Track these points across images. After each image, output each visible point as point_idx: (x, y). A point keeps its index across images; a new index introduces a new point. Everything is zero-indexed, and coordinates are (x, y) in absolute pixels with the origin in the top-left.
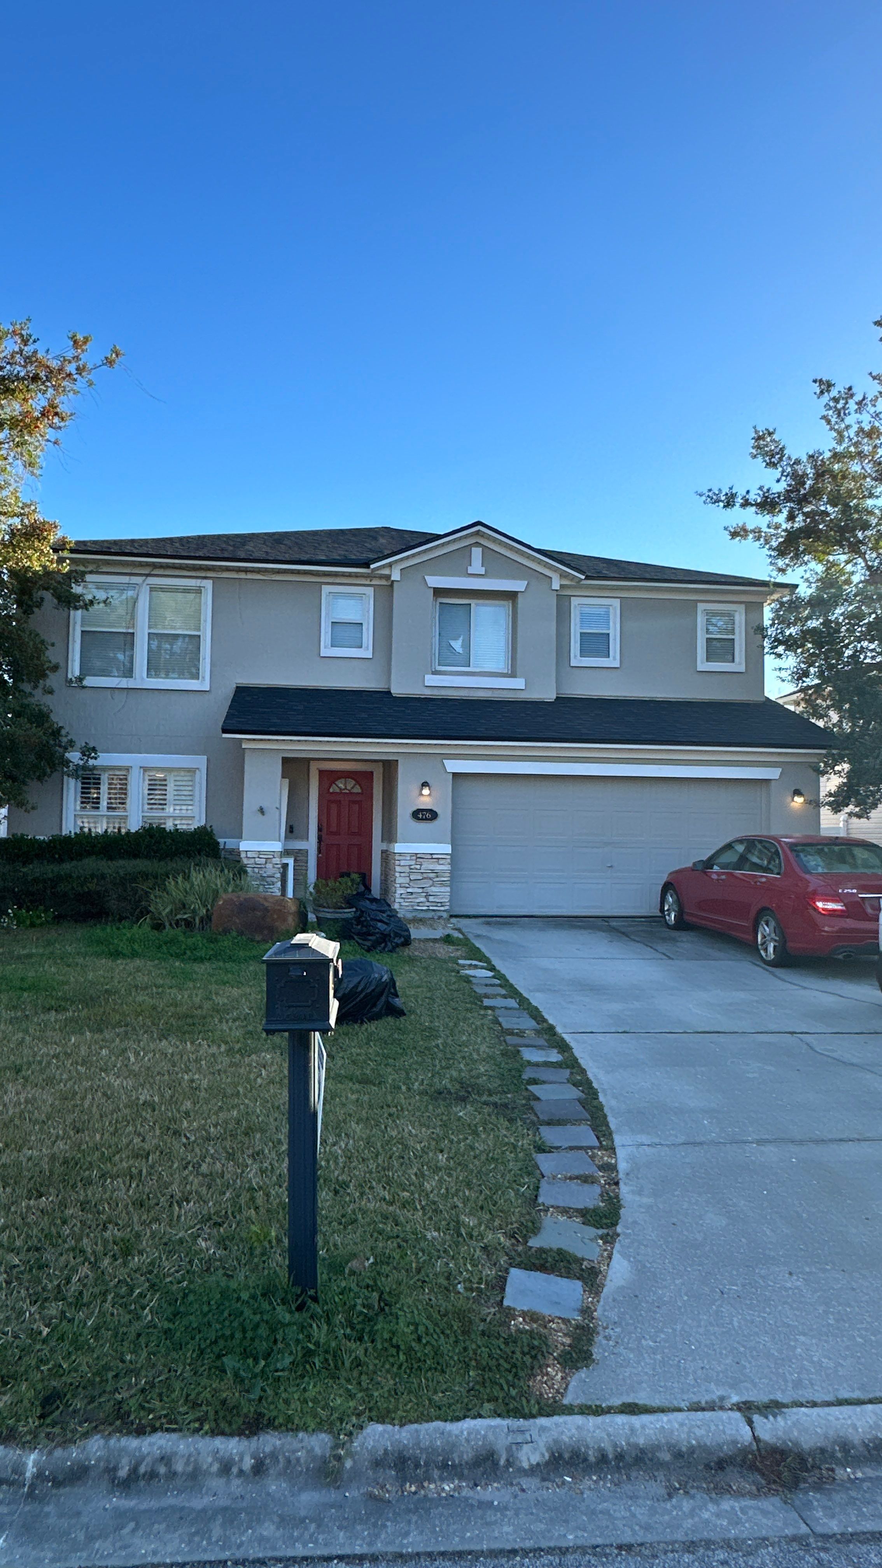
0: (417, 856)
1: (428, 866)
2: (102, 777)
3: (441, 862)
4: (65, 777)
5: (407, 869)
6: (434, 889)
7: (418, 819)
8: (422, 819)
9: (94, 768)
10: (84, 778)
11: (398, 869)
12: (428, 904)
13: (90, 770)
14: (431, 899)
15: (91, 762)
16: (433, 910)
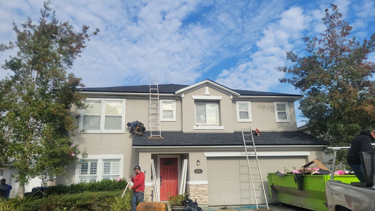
0: (197, 186)
1: (200, 189)
2: (89, 163)
3: (204, 187)
4: (76, 164)
5: (194, 190)
6: (203, 197)
7: (197, 173)
8: (198, 173)
9: (87, 160)
10: (82, 164)
11: (190, 190)
12: (201, 202)
13: (85, 161)
14: (202, 200)
15: (85, 159)
16: (203, 204)
